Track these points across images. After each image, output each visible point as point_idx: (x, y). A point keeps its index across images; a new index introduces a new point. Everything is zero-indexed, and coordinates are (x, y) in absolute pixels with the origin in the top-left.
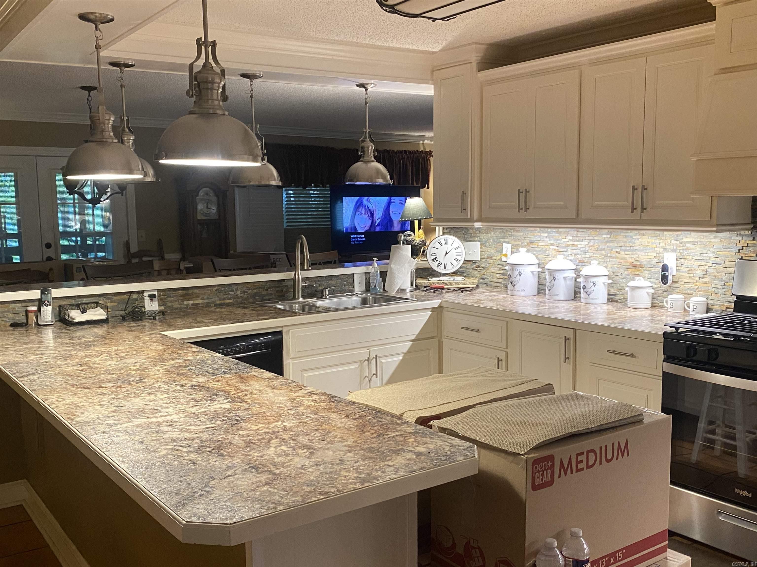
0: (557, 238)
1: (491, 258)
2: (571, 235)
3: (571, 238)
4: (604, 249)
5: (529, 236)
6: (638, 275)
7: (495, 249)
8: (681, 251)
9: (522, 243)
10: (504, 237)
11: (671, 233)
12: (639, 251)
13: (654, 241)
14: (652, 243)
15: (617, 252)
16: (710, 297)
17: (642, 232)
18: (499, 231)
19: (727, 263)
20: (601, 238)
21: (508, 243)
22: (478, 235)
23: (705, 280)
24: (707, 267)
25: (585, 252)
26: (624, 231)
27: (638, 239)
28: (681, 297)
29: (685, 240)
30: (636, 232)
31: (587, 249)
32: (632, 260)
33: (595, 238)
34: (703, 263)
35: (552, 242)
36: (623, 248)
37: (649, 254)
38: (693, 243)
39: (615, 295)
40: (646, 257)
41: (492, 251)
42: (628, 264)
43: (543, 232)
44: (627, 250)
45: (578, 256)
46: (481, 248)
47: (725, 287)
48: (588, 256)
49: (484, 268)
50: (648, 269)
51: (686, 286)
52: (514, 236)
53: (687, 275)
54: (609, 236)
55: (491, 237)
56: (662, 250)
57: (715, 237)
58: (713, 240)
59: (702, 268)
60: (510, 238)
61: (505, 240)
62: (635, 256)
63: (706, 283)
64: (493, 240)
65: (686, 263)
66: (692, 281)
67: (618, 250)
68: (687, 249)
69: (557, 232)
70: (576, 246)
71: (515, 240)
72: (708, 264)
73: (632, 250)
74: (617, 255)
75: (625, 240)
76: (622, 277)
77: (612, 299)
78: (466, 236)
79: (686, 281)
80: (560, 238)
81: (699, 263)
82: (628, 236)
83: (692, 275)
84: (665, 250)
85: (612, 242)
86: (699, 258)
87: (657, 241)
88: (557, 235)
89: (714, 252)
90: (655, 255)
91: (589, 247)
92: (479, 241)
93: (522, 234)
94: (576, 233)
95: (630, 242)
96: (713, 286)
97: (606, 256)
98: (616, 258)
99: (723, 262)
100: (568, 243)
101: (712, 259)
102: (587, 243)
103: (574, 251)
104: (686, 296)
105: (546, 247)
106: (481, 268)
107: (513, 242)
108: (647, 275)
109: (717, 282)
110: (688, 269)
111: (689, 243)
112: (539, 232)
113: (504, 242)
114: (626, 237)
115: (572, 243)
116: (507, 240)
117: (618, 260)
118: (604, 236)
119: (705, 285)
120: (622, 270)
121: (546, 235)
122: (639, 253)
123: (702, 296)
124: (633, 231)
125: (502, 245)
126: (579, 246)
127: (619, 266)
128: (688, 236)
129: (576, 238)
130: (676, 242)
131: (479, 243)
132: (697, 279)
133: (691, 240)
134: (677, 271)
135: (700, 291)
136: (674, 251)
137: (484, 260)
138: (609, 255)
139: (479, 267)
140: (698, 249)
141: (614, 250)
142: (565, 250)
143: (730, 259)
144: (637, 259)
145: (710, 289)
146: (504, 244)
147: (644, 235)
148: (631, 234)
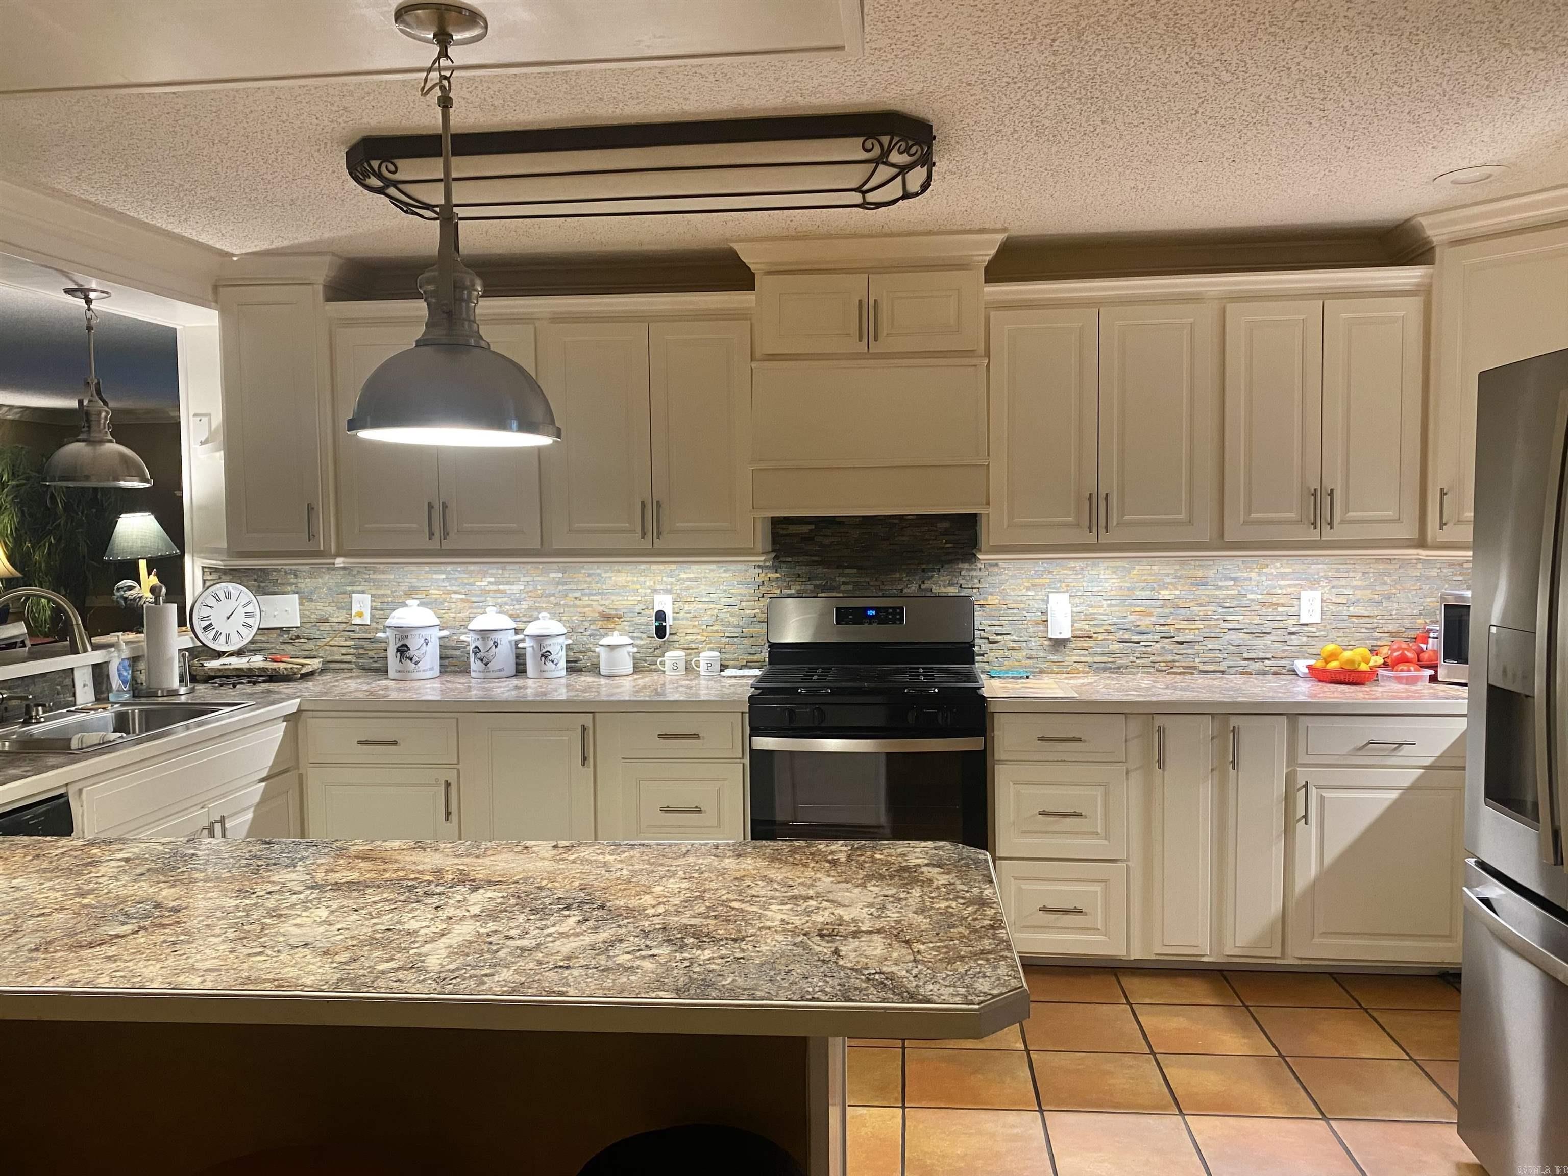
0: (466, 581)
1: (326, 621)
2: (492, 575)
3: (492, 580)
4: (554, 595)
5: (407, 580)
6: (614, 629)
7: (333, 604)
8: (679, 591)
9: (392, 592)
10: (352, 584)
11: (661, 567)
12: (612, 594)
13: (635, 579)
14: (634, 583)
15: (576, 598)
16: (723, 650)
17: (616, 567)
18: (342, 573)
19: (744, 604)
20: (546, 579)
21: (363, 592)
22: (292, 581)
23: (715, 628)
24: (716, 611)
25: (519, 601)
26: (586, 566)
27: (610, 577)
28: (682, 653)
29: (683, 576)
30: (607, 567)
31: (524, 595)
32: (601, 609)
33: (536, 579)
34: (712, 606)
35: (454, 588)
36: (587, 591)
37: (630, 598)
38: (695, 580)
39: (576, 662)
40: (624, 602)
41: (329, 608)
42: (597, 615)
43: (436, 572)
44: (594, 595)
45: (507, 607)
46: (301, 604)
47: (743, 635)
48: (527, 607)
49: (308, 639)
50: (628, 619)
51: (689, 638)
52: (374, 581)
53: (690, 623)
54: (561, 575)
55: (324, 584)
56: (649, 591)
57: (725, 571)
58: (724, 575)
59: (709, 612)
60: (366, 584)
61: (355, 588)
62: (607, 603)
63: (717, 632)
64: (329, 589)
65: (687, 607)
66: (698, 631)
67: (578, 594)
68: (688, 588)
69: (464, 572)
70: (503, 592)
71: (379, 587)
72: (718, 607)
73: (602, 594)
74: (578, 602)
75: (588, 579)
76: (588, 633)
77: (573, 667)
78: (262, 585)
79: (689, 631)
80: (472, 580)
81: (706, 606)
82: (593, 574)
83: (697, 623)
84: (655, 591)
85: (565, 584)
86: (704, 599)
87: (642, 579)
88: (465, 576)
89: (725, 591)
90: (639, 598)
91: (527, 592)
92: (297, 593)
93: (392, 577)
94: (500, 572)
95: (597, 583)
96: (727, 634)
97: (556, 604)
98: (575, 606)
99: (738, 603)
100: (487, 588)
101: (723, 600)
102: (522, 587)
103: (499, 600)
104: (689, 651)
105: (443, 596)
106: (302, 640)
107: (373, 592)
108: (627, 628)
109: (733, 630)
110: (691, 615)
111: (689, 580)
112: (427, 573)
113: (353, 592)
114: (590, 575)
115: (495, 587)
116: (359, 588)
117: (579, 610)
118: (553, 575)
119: (716, 634)
120: (586, 624)
121: (444, 576)
122: (613, 598)
123: (712, 649)
124: (602, 565)
125: (351, 597)
126: (508, 592)
127: (581, 619)
128: (687, 571)
129: (501, 580)
130: (670, 579)
131: (297, 595)
132: (704, 627)
133: (692, 576)
134: (674, 619)
135: (710, 643)
136: (668, 591)
137: (309, 625)
138: (562, 603)
139: (298, 637)
140: (703, 587)
141: (570, 595)
142: (482, 599)
143: (749, 598)
144: (611, 606)
145: (724, 640)
146: (354, 595)
147: (619, 571)
148: (598, 571)
